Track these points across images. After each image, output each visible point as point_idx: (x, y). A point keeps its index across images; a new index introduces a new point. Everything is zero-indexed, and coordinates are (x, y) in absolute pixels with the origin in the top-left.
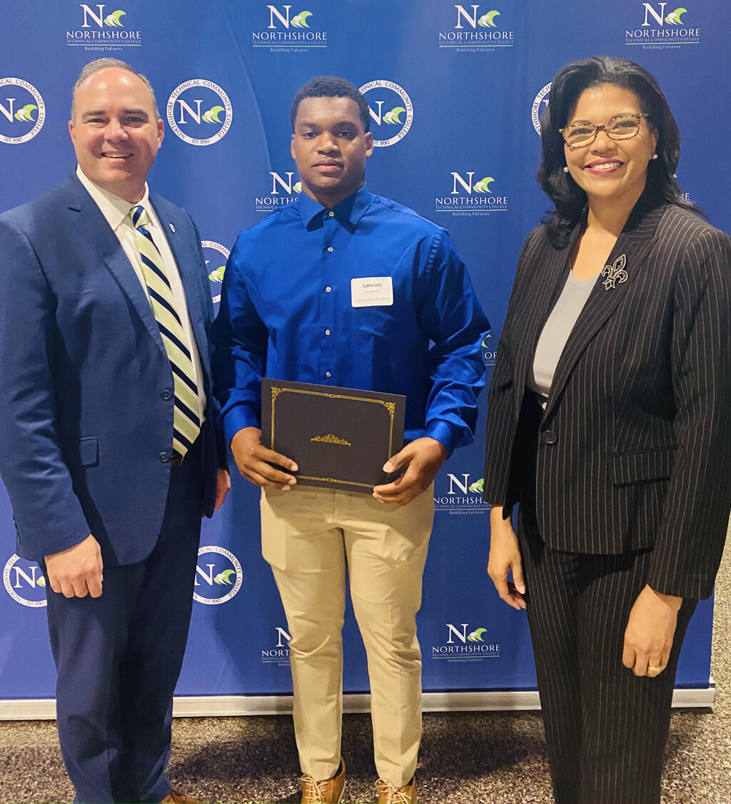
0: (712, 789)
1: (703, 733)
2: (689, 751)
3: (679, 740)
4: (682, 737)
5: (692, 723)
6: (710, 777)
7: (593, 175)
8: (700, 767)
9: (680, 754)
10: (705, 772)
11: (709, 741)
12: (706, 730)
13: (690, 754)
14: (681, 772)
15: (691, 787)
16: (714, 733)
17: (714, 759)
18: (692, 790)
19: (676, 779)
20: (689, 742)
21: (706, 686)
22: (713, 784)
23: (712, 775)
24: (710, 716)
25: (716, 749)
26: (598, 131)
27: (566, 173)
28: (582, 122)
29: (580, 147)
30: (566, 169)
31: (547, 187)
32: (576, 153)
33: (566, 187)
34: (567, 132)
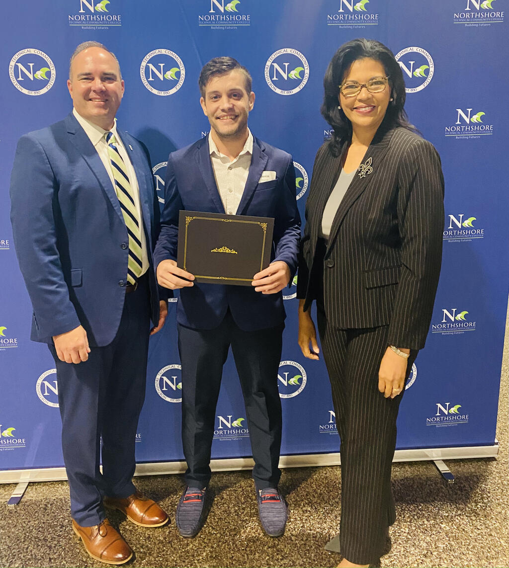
7: (358, 114)
26: (362, 88)
27: (339, 110)
28: (352, 81)
29: (351, 97)
30: (339, 108)
31: (328, 117)
32: (349, 101)
33: (339, 118)
34: (343, 87)
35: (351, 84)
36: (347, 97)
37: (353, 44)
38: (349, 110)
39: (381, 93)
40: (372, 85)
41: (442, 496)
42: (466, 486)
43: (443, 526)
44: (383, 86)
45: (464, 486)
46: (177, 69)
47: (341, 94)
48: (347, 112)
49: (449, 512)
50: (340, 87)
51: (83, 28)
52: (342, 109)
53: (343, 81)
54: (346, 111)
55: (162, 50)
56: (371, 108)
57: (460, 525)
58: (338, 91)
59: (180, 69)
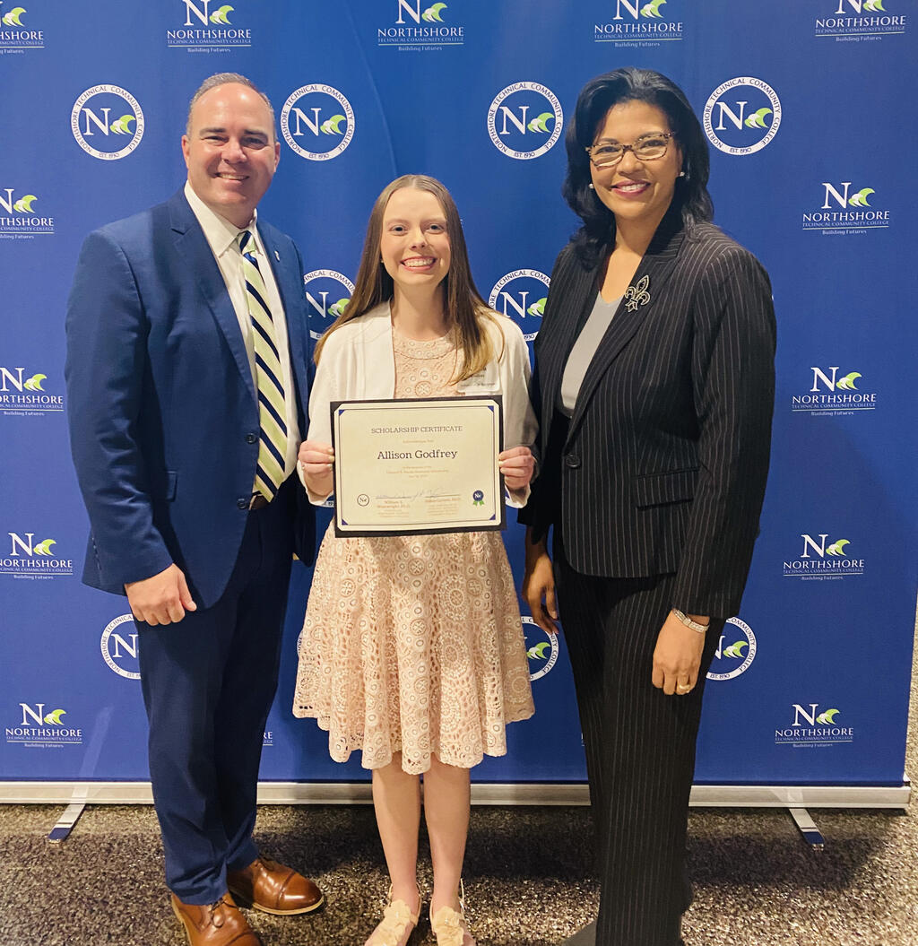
0: (910, 900)
1: (896, 837)
2: (881, 857)
3: (868, 845)
4: (872, 842)
5: (883, 826)
6: (907, 887)
7: (619, 196)
8: (894, 876)
9: (871, 861)
10: (901, 881)
11: (904, 847)
12: (900, 834)
13: (883, 861)
14: (872, 881)
15: (884, 897)
16: (910, 838)
17: (911, 868)
18: (886, 901)
19: (866, 888)
20: (880, 847)
21: (900, 784)
22: (910, 895)
23: (909, 885)
24: (903, 818)
25: (912, 856)
26: (625, 151)
27: (590, 190)
28: (610, 140)
29: (606, 167)
30: (590, 187)
31: (573, 203)
32: (604, 173)
33: (592, 204)
34: (594, 151)
35: (607, 144)
37: (613, 77)
38: (605, 189)
39: (659, 159)
40: (643, 146)
44: (663, 150)
47: (591, 163)
48: (603, 194)
50: (588, 149)
52: (594, 188)
53: (593, 139)
56: (642, 186)
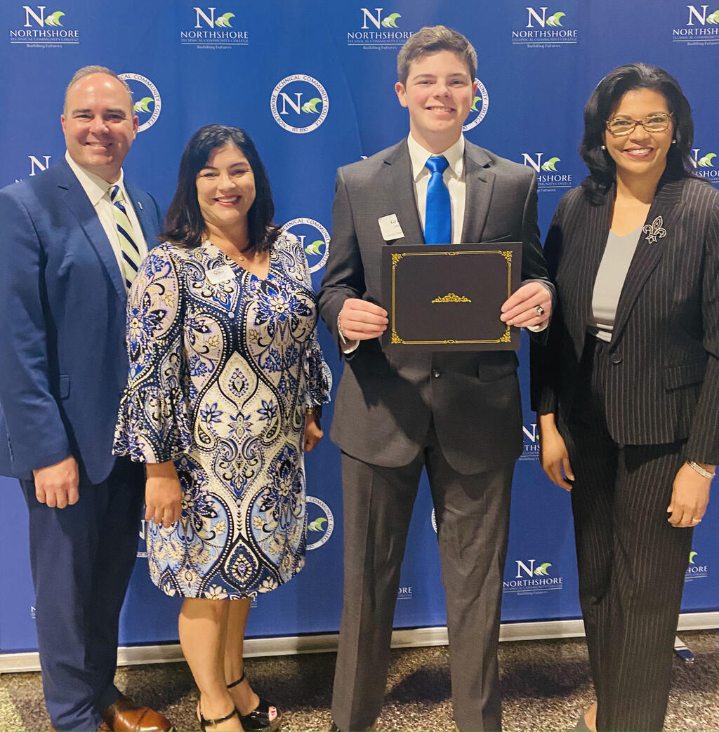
26: (636, 125)
27: (603, 150)
28: (625, 116)
29: (621, 135)
30: (603, 147)
31: (587, 159)
32: (619, 140)
33: (604, 161)
34: (612, 123)
35: (621, 119)
36: (615, 137)
37: (626, 70)
38: (618, 152)
39: (661, 133)
40: (649, 123)
41: (680, 681)
42: (713, 667)
43: (688, 721)
44: (664, 124)
45: (710, 667)
46: (318, 100)
47: (607, 131)
48: (615, 154)
49: (694, 702)
50: (607, 122)
51: (198, 47)
52: (606, 149)
53: (610, 114)
54: (614, 152)
55: (300, 75)
56: (649, 150)
57: (711, 719)
58: (604, 127)
59: (322, 99)
